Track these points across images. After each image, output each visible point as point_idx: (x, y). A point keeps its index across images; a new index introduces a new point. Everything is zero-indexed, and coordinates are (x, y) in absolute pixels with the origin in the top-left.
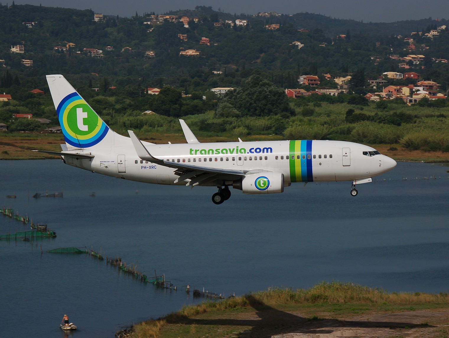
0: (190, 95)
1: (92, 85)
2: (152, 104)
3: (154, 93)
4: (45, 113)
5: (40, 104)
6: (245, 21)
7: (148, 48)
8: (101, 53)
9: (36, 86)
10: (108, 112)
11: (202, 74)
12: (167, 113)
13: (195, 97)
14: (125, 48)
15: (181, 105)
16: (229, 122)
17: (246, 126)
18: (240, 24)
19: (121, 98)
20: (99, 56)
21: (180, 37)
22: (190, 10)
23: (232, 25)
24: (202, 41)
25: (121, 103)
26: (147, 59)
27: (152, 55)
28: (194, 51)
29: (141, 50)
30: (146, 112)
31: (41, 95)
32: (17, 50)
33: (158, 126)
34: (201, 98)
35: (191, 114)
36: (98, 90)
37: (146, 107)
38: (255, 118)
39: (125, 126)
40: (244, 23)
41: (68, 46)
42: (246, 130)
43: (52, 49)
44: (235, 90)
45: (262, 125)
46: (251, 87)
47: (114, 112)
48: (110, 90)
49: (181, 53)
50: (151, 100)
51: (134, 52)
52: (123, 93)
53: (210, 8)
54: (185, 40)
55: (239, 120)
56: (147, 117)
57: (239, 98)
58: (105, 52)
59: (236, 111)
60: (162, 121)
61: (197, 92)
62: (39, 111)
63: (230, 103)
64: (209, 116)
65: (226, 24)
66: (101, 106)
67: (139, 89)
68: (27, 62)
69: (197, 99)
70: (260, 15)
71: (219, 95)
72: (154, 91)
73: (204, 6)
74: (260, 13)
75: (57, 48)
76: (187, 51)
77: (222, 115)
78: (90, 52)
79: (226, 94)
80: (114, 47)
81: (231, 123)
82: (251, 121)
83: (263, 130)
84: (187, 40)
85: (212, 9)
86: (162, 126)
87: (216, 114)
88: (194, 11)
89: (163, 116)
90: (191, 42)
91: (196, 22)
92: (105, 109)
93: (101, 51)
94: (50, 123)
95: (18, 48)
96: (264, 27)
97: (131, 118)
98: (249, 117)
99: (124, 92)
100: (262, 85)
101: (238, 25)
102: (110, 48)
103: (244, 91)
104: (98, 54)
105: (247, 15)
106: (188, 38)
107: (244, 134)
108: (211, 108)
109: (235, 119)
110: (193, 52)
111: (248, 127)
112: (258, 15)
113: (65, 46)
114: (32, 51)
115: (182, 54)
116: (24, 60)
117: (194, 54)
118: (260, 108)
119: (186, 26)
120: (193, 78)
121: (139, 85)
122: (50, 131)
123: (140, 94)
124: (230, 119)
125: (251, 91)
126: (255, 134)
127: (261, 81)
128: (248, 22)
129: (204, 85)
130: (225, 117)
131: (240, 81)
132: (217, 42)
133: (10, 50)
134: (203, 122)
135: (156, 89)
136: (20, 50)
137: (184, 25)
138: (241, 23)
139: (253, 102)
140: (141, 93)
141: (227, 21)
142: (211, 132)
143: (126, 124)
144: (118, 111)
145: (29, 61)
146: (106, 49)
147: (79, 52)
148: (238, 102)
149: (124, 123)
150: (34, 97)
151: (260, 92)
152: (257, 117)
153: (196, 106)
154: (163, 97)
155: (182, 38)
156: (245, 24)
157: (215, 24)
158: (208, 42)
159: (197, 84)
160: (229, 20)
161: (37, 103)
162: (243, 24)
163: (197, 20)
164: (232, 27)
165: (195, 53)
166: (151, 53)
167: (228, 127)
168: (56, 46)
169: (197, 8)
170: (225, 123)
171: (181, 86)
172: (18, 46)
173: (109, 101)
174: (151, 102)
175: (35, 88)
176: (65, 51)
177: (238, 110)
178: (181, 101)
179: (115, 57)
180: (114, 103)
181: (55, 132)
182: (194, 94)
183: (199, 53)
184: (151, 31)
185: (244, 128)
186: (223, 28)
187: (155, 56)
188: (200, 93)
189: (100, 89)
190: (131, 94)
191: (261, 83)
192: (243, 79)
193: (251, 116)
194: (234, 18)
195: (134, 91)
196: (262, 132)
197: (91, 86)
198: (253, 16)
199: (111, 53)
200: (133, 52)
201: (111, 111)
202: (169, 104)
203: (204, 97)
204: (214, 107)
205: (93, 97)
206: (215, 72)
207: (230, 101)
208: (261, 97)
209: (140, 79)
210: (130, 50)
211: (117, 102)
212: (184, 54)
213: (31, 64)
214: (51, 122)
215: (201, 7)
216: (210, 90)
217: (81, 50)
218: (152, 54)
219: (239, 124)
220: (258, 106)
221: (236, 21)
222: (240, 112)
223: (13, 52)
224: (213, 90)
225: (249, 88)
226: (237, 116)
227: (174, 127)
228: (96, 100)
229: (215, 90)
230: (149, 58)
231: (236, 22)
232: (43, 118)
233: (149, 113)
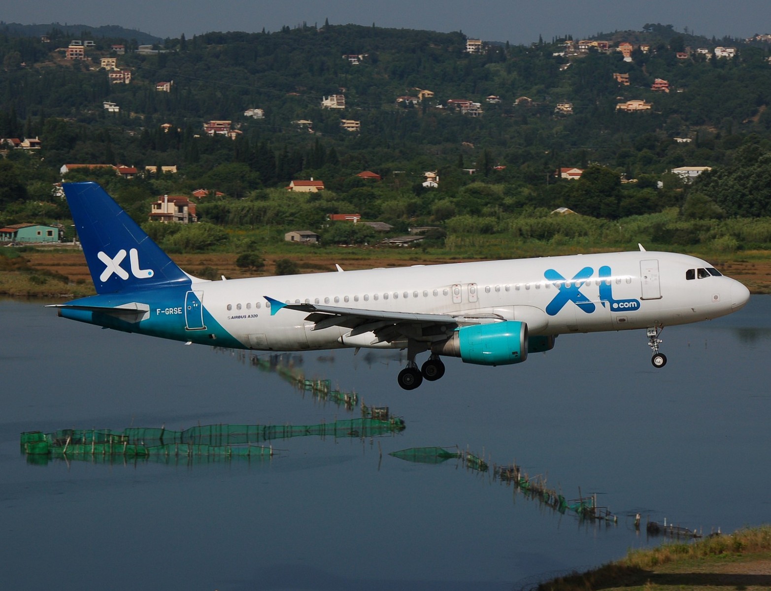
0: (635, 180)
1: (463, 164)
2: (569, 196)
3: (571, 177)
4: (383, 213)
5: (373, 196)
6: (732, 50)
7: (560, 99)
8: (478, 108)
9: (366, 165)
10: (493, 210)
11: (656, 143)
12: (594, 211)
13: (644, 184)
14: (521, 98)
15: (619, 198)
16: (705, 228)
17: (735, 235)
18: (723, 55)
19: (514, 186)
20: (475, 113)
21: (617, 78)
22: (634, 32)
23: (709, 56)
24: (656, 86)
25: (513, 195)
26: (559, 118)
27: (568, 111)
28: (642, 103)
29: (548, 103)
30: (559, 210)
31: (374, 182)
32: (333, 102)
33: (580, 235)
34: (654, 186)
35: (637, 213)
36: (473, 172)
37: (557, 202)
38: (749, 220)
39: (521, 235)
40: (730, 52)
41: (420, 96)
42: (734, 241)
43: (393, 101)
44: (714, 172)
45: (763, 232)
46: (743, 166)
47: (501, 210)
48: (495, 171)
49: (618, 107)
50: (566, 190)
51: (536, 105)
52: (518, 177)
53: (670, 27)
54: (626, 84)
55: (722, 224)
56: (559, 219)
57: (722, 185)
58: (486, 107)
59: (717, 209)
60: (586, 226)
61: (647, 175)
62: (371, 209)
63: (706, 194)
64: (669, 216)
65: (697, 55)
66: (479, 201)
67: (546, 170)
68: (351, 125)
69: (647, 186)
70: (758, 38)
71: (686, 181)
72: (573, 174)
73: (659, 24)
74: (757, 35)
75: (401, 100)
76: (629, 103)
77: (692, 215)
78: (459, 106)
79: (700, 179)
80: (502, 97)
81: (708, 229)
82: (743, 225)
83: (765, 241)
84: (628, 84)
85: (673, 28)
86: (586, 234)
87: (681, 214)
88: (641, 32)
89: (588, 218)
90: (636, 87)
91: (645, 52)
92: (486, 204)
93: (479, 104)
94: (392, 230)
95: (335, 100)
96: (765, 59)
97: (532, 221)
98: (740, 218)
99: (519, 175)
100: (762, 162)
101: (720, 57)
102: (493, 99)
103: (730, 173)
104: (473, 110)
105: (734, 38)
106: (630, 79)
107: (732, 248)
108: (672, 203)
109: (715, 222)
110: (640, 105)
111: (738, 236)
112: (755, 39)
113: (416, 96)
114: (358, 105)
115: (620, 108)
116: (344, 121)
117: (641, 107)
118: (760, 202)
119: (628, 59)
120: (640, 150)
121: (546, 164)
122: (390, 244)
123: (548, 179)
124: (706, 222)
125: (743, 172)
126: (750, 249)
127: (761, 155)
128: (737, 52)
129: (659, 162)
130: (698, 219)
131: (724, 155)
132: (682, 86)
133: (320, 103)
134: (658, 227)
135: (575, 169)
136: (339, 104)
137: (623, 57)
138: (725, 54)
139: (748, 193)
140: (550, 177)
141: (699, 50)
142: (672, 244)
143: (524, 232)
144: (507, 209)
145: (353, 121)
146: (488, 100)
147: (441, 106)
148: (721, 192)
149: (520, 230)
150: (364, 185)
151: (759, 175)
152: (753, 219)
153: (647, 200)
154: (588, 183)
155: (619, 80)
156: (732, 55)
157: (678, 56)
158: (667, 87)
159: (648, 161)
160: (703, 48)
161: (369, 195)
162: (727, 55)
163: (646, 48)
164: (710, 59)
165: (644, 106)
166: (566, 107)
167: (702, 236)
168: (399, 97)
169: (647, 27)
170: (697, 229)
171: (619, 165)
172: (335, 96)
173: (493, 191)
174: (567, 192)
175: (364, 170)
176: (416, 104)
177: (720, 206)
178: (619, 191)
179: (503, 115)
180: (502, 196)
181: (400, 245)
182: (642, 178)
183: (651, 106)
184: (566, 68)
185: (731, 238)
186: (693, 61)
187: (574, 111)
188: (653, 177)
189: (477, 171)
190: (533, 179)
191: (761, 158)
192: (728, 152)
193: (743, 217)
194: (712, 45)
195: (536, 174)
196: (763, 245)
197: (461, 165)
198: (745, 40)
199: (497, 107)
200: (534, 105)
201: (497, 209)
202: (598, 196)
203: (660, 184)
204: (678, 200)
205: (465, 184)
206: (679, 140)
207: (706, 190)
208: (761, 183)
209: (547, 152)
210: (528, 102)
211: (507, 193)
212: (624, 109)
213: (357, 127)
214: (393, 228)
215: (653, 25)
216: (669, 171)
217: (444, 103)
218: (568, 109)
219: (721, 231)
220: (756, 200)
221: (716, 50)
222: (724, 210)
223: (326, 107)
224: (676, 171)
225: (739, 168)
226: (719, 217)
227: (607, 235)
228: (471, 190)
229: (679, 172)
230: (563, 116)
231: (716, 52)
232: (378, 221)
233: (564, 212)
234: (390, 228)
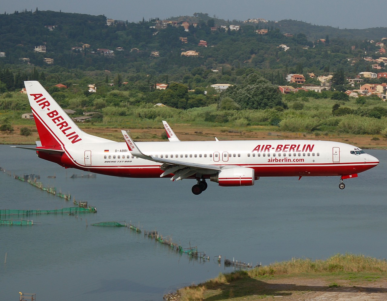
0: (193, 90)
1: (108, 81)
2: (162, 97)
3: (162, 88)
4: (70, 105)
5: (64, 97)
6: (238, 27)
7: (153, 49)
8: (112, 53)
9: (59, 81)
10: (124, 104)
11: (202, 72)
12: (175, 105)
13: (198, 92)
14: (133, 49)
15: (188, 99)
16: (231, 114)
17: (246, 118)
18: (234, 29)
19: (134, 92)
20: (111, 56)
21: (181, 39)
22: (189, 17)
23: (227, 29)
24: (201, 44)
25: (134, 97)
26: (153, 59)
27: (157, 55)
28: (194, 52)
29: (147, 51)
30: (157, 104)
31: (64, 89)
32: (40, 49)
33: (169, 117)
34: (203, 93)
35: (196, 107)
36: (112, 85)
37: (157, 100)
38: (253, 111)
39: (140, 116)
40: (237, 28)
41: (83, 47)
42: (246, 121)
43: (70, 49)
44: (235, 87)
45: (260, 117)
46: (249, 84)
47: (129, 104)
48: (124, 85)
49: (182, 54)
50: (161, 94)
51: (141, 52)
52: (136, 88)
53: (207, 14)
54: (186, 42)
55: (239, 112)
56: (159, 109)
57: (239, 93)
58: (117, 53)
59: (236, 105)
60: (172, 113)
61: (199, 88)
62: (64, 103)
63: (231, 98)
64: (212, 108)
65: (221, 29)
66: (117, 99)
67: (150, 85)
68: (49, 61)
69: (200, 93)
70: (250, 21)
71: (218, 91)
72: (161, 87)
73: (201, 13)
74: (249, 19)
75: (74, 49)
76: (187, 52)
77: (224, 108)
78: (103, 52)
79: (228, 90)
80: (124, 48)
81: (232, 115)
82: (249, 113)
83: (261, 121)
84: (187, 42)
85: (208, 15)
86: (172, 117)
87: (218, 107)
88: (192, 17)
89: (173, 109)
90: (191, 44)
91: (195, 27)
92: (121, 101)
93: (113, 51)
94: (75, 113)
95: (41, 48)
96: (254, 31)
97: (145, 110)
98: (248, 110)
99: (136, 87)
100: (258, 82)
101: (232, 30)
102: (120, 49)
103: (243, 88)
104: (110, 54)
105: (238, 21)
106: (189, 40)
107: (245, 124)
108: (214, 101)
109: (236, 112)
110: (193, 53)
111: (247, 118)
112: (248, 22)
113: (81, 47)
114: (52, 51)
115: (183, 55)
116: (46, 59)
117: (193, 54)
118: (258, 102)
119: (187, 30)
120: (194, 75)
121: (149, 82)
122: (75, 120)
123: (150, 89)
124: (231, 111)
125: (249, 87)
126: (253, 125)
127: (258, 79)
128: (240, 27)
129: (204, 81)
130: (227, 110)
131: (236, 79)
132: (214, 44)
133: (33, 50)
134: (207, 114)
135: (163, 84)
136: (43, 50)
137: (184, 29)
138: (235, 28)
139: (252, 97)
140: (151, 88)
141: (222, 26)
142: (215, 122)
143: (141, 115)
144: (132, 103)
145: (50, 59)
146: (117, 49)
147: (93, 52)
148: (238, 97)
149: (139, 114)
150: (59, 91)
151: (257, 88)
152: (254, 110)
153: (201, 100)
154: (172, 91)
155: (182, 40)
156: (238, 29)
157: (211, 29)
158: (206, 44)
159: (198, 81)
160: (223, 25)
161: (62, 96)
162: (236, 29)
163: (196, 25)
164: (227, 31)
165: (195, 53)
166: (156, 53)
167: (230, 118)
168: (73, 47)
169: (195, 14)
170: (226, 115)
171: (185, 83)
172: (41, 46)
173: (124, 95)
174: (162, 96)
175: (58, 83)
176: (81, 51)
177: (238, 104)
178: (187, 96)
179: (125, 57)
180: (128, 97)
181: (80, 121)
182: (197, 89)
183: (198, 53)
184: (156, 34)
185: (244, 119)
186: (219, 32)
187: (160, 56)
188: (202, 89)
189: (114, 84)
190: (143, 89)
191: (258, 80)
192: (238, 77)
193: (249, 109)
194: (228, 24)
195: (144, 86)
196: (260, 123)
197: (107, 81)
198: (243, 22)
199: (122, 53)
200: (140, 52)
201: (126, 103)
202: (177, 98)
203: (206, 92)
204: (216, 100)
205: (109, 91)
206: (213, 71)
207: (231, 96)
208: (258, 92)
209: (148, 76)
210: (137, 51)
211: (131, 95)
212: (185, 55)
213: (52, 62)
214: (76, 113)
215: (198, 14)
216: (210, 86)
217: (95, 50)
218: (157, 54)
219: (239, 116)
220: (256, 101)
221: (230, 26)
222: (240, 106)
223: (37, 52)
224: (213, 86)
225: (247, 85)
226: (238, 109)
227: (183, 118)
228: (113, 94)
229: (215, 86)
230: (155, 58)
231: (230, 27)
232: (68, 109)
233: (160, 106)
234: (74, 112)
